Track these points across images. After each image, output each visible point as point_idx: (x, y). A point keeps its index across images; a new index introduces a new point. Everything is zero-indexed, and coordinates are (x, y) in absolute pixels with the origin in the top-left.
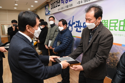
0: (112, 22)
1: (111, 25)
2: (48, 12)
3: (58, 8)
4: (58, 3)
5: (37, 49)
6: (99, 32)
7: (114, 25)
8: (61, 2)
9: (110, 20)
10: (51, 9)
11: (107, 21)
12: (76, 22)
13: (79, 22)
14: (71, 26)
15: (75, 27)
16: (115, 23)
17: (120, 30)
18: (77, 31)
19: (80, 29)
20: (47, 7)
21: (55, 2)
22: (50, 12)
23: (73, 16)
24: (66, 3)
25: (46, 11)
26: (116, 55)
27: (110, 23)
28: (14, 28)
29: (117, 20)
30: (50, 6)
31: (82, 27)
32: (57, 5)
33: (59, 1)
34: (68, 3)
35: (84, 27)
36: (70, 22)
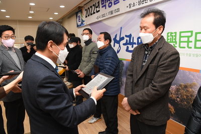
0: (183, 34)
1: (182, 39)
2: (80, 22)
3: (96, 15)
4: (97, 7)
5: (65, 80)
6: (159, 50)
7: (186, 39)
8: (101, 6)
9: (181, 33)
10: (86, 17)
11: (176, 33)
12: (126, 36)
13: (130, 36)
14: (118, 42)
15: (124, 44)
16: (188, 37)
17: (195, 47)
18: (127, 50)
20: (79, 14)
21: (91, 7)
22: (84, 21)
23: (121, 28)
24: (110, 7)
25: (78, 21)
26: (191, 86)
27: (180, 37)
28: (29, 48)
29: (192, 32)
30: (84, 13)
31: (135, 44)
32: (95, 10)
33: (99, 4)
34: (113, 7)
35: (139, 43)
36: (116, 36)
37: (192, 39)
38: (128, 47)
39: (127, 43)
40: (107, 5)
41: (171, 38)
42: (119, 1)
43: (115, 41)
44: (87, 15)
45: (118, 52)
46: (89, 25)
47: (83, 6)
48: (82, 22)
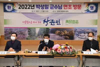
7: (70, 22)
12: (51, 20)
13: (53, 20)
15: (49, 23)
18: (51, 24)
19: (54, 23)
21: (26, 5)
23: (48, 17)
24: (42, 9)
29: (71, 20)
31: (55, 22)
32: (30, 7)
33: (34, 6)
34: (44, 10)
35: (56, 23)
36: (45, 20)
37: (72, 22)
38: (52, 24)
39: (51, 22)
40: (40, 8)
41: (67, 21)
42: (48, 8)
43: (44, 21)
44: (21, 8)
45: (46, 25)
46: (22, 13)
47: (16, 2)
48: (13, 10)
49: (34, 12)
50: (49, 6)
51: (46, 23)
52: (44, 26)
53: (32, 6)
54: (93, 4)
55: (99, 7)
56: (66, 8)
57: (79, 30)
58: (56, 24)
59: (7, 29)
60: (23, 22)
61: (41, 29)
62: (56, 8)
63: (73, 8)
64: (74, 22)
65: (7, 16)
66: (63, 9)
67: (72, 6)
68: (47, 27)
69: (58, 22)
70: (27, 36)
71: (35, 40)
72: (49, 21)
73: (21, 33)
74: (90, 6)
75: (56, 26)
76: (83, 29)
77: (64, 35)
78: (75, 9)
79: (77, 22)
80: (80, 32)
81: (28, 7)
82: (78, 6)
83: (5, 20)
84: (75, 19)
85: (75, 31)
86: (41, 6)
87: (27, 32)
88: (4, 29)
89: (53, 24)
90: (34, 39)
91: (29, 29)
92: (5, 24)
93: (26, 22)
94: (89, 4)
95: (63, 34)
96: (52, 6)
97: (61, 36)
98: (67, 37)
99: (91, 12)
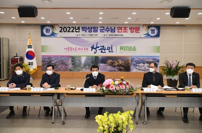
3: (76, 33)
8: (81, 30)
12: (101, 46)
13: (103, 46)
15: (99, 50)
19: (105, 51)
21: (69, 27)
23: (97, 43)
24: (90, 32)
31: (106, 49)
32: (74, 30)
33: (79, 28)
34: (93, 33)
35: (108, 49)
36: (93, 46)
37: (128, 48)
39: (101, 49)
40: (87, 31)
41: (122, 48)
42: (97, 31)
43: (93, 48)
44: (62, 30)
45: (95, 53)
46: (63, 37)
47: (57, 24)
48: (53, 34)
49: (79, 36)
50: (99, 29)
51: (94, 50)
52: (91, 53)
53: (77, 28)
54: (154, 26)
55: (161, 31)
56: (120, 31)
57: (137, 59)
58: (107, 51)
59: (44, 57)
60: (65, 49)
61: (88, 57)
62: (107, 31)
63: (129, 31)
64: (130, 49)
65: (45, 41)
66: (116, 33)
67: (128, 29)
68: (96, 55)
69: (110, 49)
70: (71, 66)
71: (81, 72)
72: (99, 47)
73: (63, 63)
74: (150, 29)
75: (107, 54)
76: (142, 58)
77: (118, 66)
78: (132, 32)
79: (134, 49)
80: (138, 62)
81: (72, 29)
82: (135, 28)
83: (43, 47)
84: (132, 46)
85: (132, 61)
86: (89, 28)
87: (70, 62)
88: (41, 57)
89: (103, 51)
90: (79, 71)
91: (73, 58)
92: (43, 51)
93: (69, 49)
94: (149, 26)
95: (117, 64)
96: (103, 28)
97: (114, 66)
98: (121, 68)
99: (151, 36)
